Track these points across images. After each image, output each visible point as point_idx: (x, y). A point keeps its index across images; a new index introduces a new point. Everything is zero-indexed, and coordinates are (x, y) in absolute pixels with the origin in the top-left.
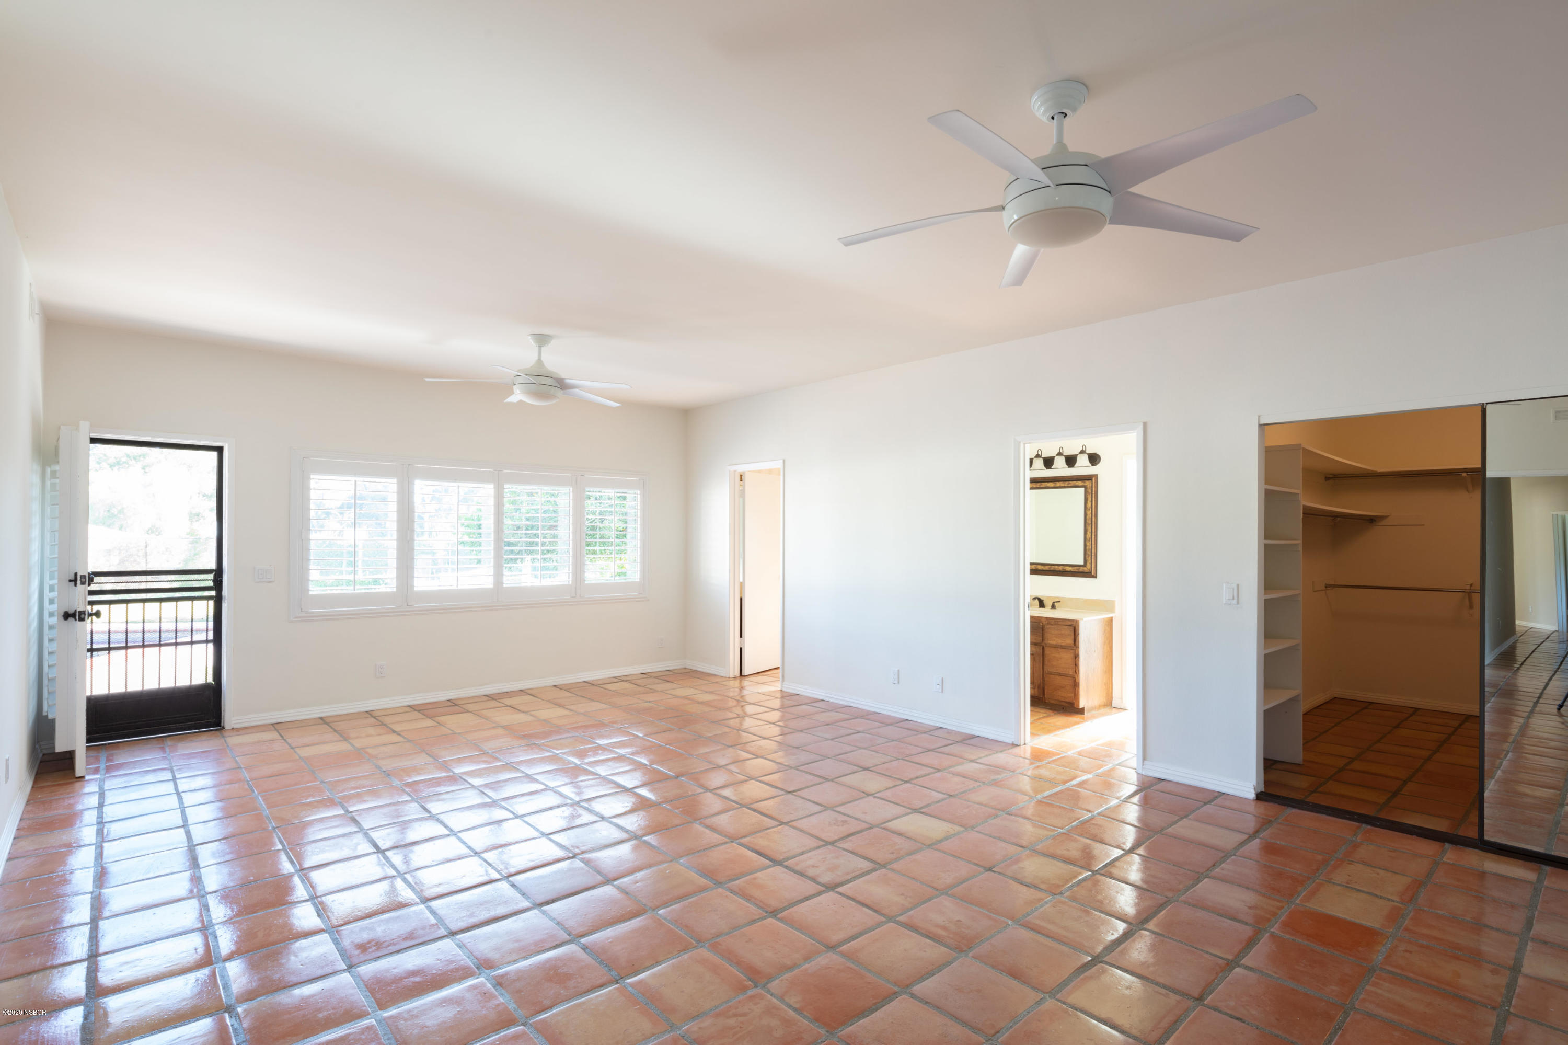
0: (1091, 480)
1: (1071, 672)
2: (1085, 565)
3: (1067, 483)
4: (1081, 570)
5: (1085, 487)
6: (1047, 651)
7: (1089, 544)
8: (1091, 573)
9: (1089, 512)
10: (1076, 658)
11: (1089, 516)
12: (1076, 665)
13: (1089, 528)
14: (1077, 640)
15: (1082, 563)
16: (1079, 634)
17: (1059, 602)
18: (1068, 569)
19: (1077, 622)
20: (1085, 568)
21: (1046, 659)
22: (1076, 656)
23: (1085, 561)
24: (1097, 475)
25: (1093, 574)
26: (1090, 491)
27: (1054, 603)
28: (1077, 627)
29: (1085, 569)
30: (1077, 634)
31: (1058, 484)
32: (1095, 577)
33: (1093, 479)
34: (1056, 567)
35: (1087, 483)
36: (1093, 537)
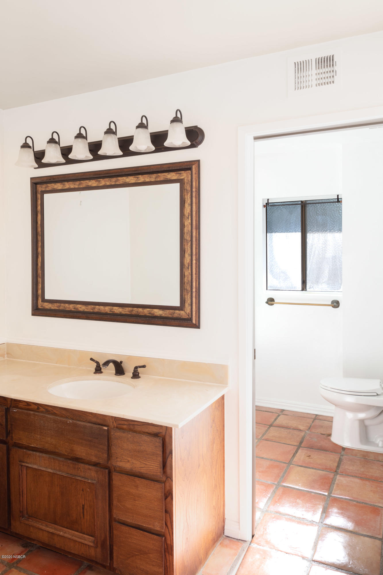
0: (190, 169)
1: (157, 526)
2: (181, 308)
3: (154, 176)
4: (176, 315)
5: (181, 182)
6: (117, 479)
7: (187, 273)
8: (191, 319)
9: (187, 222)
10: (166, 498)
11: (187, 229)
12: (168, 512)
13: (188, 248)
14: (168, 464)
15: (177, 304)
16: (171, 453)
17: (144, 366)
18: (158, 312)
19: (168, 430)
20: (182, 312)
21: (115, 495)
22: (168, 495)
23: (183, 301)
24: (199, 161)
25: (194, 322)
26: (188, 188)
27: (136, 368)
28: (167, 440)
29: (183, 314)
30: (168, 452)
31: (142, 179)
32: (198, 327)
33: (194, 167)
34: (140, 310)
35: (184, 175)
36: (194, 262)
